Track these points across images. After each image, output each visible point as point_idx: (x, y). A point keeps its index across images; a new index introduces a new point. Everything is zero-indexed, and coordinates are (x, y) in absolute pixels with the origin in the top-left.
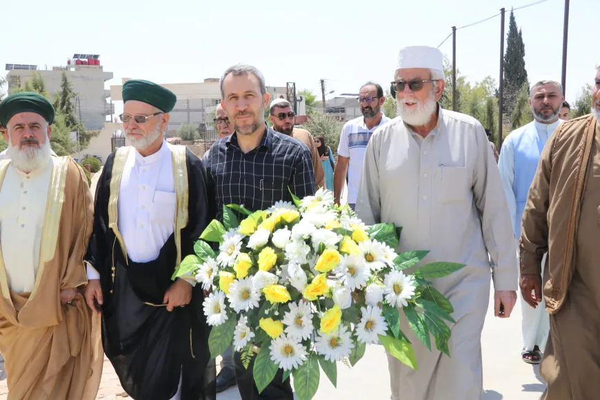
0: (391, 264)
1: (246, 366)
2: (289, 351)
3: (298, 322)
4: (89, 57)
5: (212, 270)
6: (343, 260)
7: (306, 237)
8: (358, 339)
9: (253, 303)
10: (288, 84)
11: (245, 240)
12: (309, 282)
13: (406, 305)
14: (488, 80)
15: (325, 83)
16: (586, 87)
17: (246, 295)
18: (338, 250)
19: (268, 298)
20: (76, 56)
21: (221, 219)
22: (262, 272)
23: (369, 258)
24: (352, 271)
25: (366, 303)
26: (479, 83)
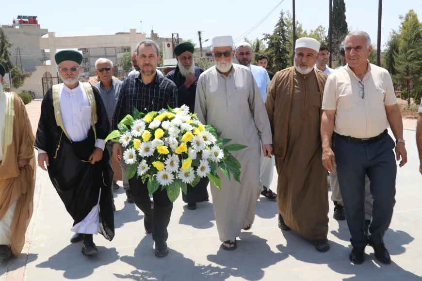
0: (214, 143)
1: (143, 182)
2: (165, 177)
3: (172, 163)
4: (29, 18)
5: (128, 138)
6: (195, 138)
7: (178, 125)
8: (197, 174)
9: (151, 153)
10: (173, 34)
11: (147, 124)
12: (179, 145)
13: (220, 162)
14: (320, 28)
15: (201, 34)
16: (392, 32)
17: (147, 150)
18: (192, 133)
19: (159, 151)
20: (19, 17)
21: (132, 114)
22: (157, 139)
23: (205, 139)
24: (198, 143)
25: (202, 158)
26: (314, 31)
